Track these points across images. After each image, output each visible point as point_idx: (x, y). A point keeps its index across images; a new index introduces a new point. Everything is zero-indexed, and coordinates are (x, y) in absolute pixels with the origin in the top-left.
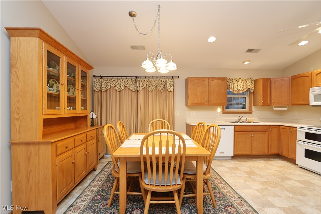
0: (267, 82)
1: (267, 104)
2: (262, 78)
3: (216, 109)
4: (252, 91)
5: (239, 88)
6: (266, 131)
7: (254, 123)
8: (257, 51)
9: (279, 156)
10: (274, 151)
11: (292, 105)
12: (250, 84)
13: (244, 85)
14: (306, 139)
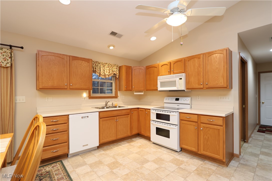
0: (129, 68)
1: (129, 89)
2: (125, 66)
4: (117, 77)
5: (106, 73)
6: (129, 114)
7: (119, 107)
8: (120, 36)
9: (139, 135)
10: (135, 132)
11: (147, 90)
12: (115, 70)
13: (110, 70)
14: (157, 118)
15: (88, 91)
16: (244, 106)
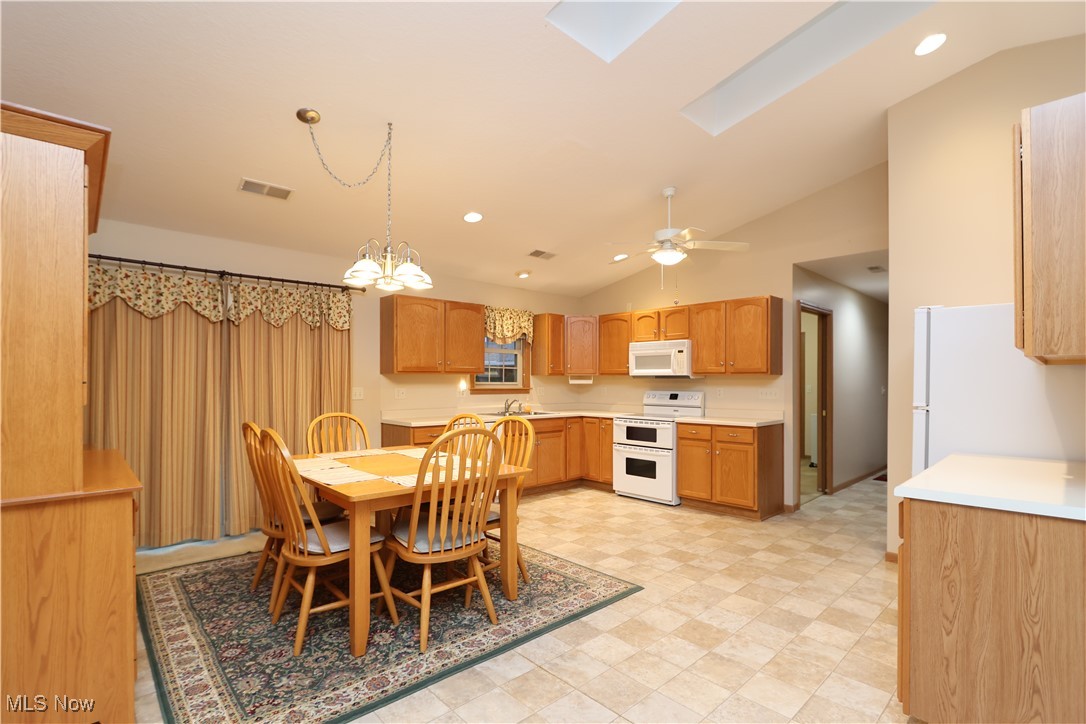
0: (558, 321)
1: (558, 372)
2: (550, 314)
3: (456, 382)
4: (530, 341)
5: (506, 332)
6: (561, 431)
7: (535, 414)
8: (549, 256)
9: (583, 482)
10: (574, 473)
11: (602, 374)
12: (526, 323)
13: (515, 325)
14: (628, 438)
15: (469, 376)
16: (824, 414)
